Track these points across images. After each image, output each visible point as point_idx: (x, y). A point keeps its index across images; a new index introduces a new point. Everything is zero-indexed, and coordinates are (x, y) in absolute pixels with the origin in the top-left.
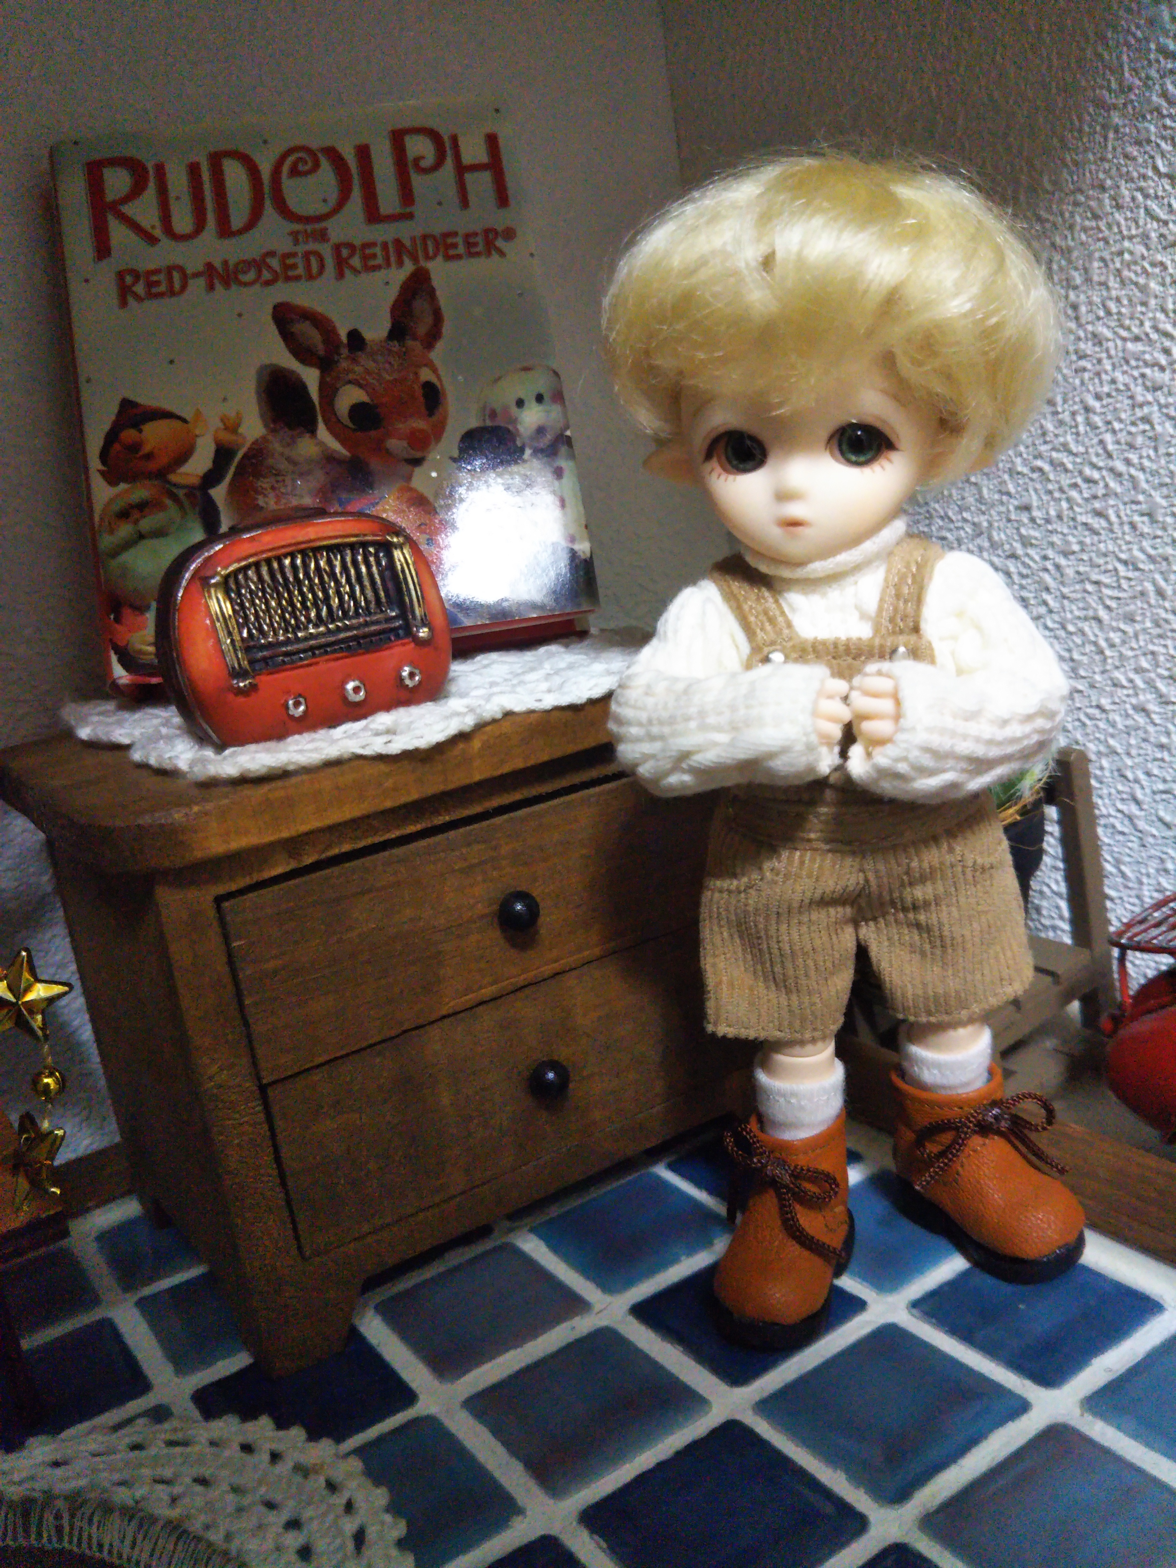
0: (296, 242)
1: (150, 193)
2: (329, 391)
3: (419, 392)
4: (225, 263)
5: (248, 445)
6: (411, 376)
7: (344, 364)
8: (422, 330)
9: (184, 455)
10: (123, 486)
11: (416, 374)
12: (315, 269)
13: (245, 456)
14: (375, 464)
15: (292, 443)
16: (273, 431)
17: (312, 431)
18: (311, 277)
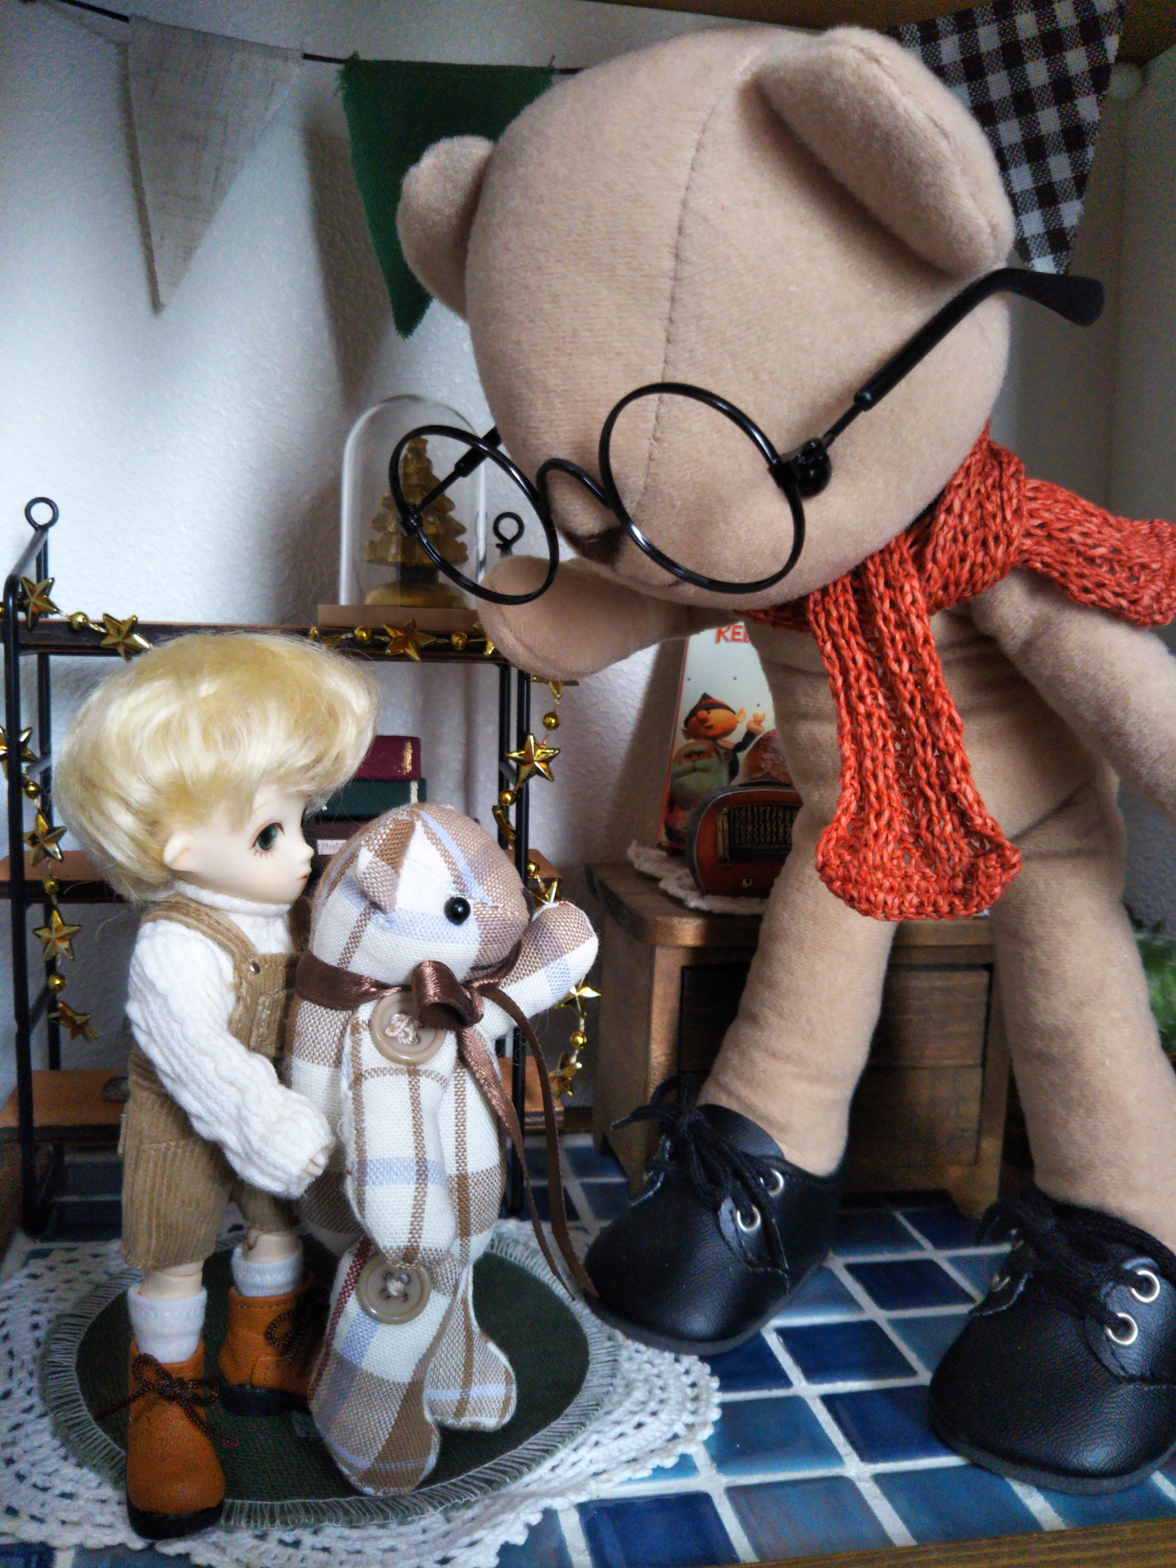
5: (764, 733)
10: (692, 741)
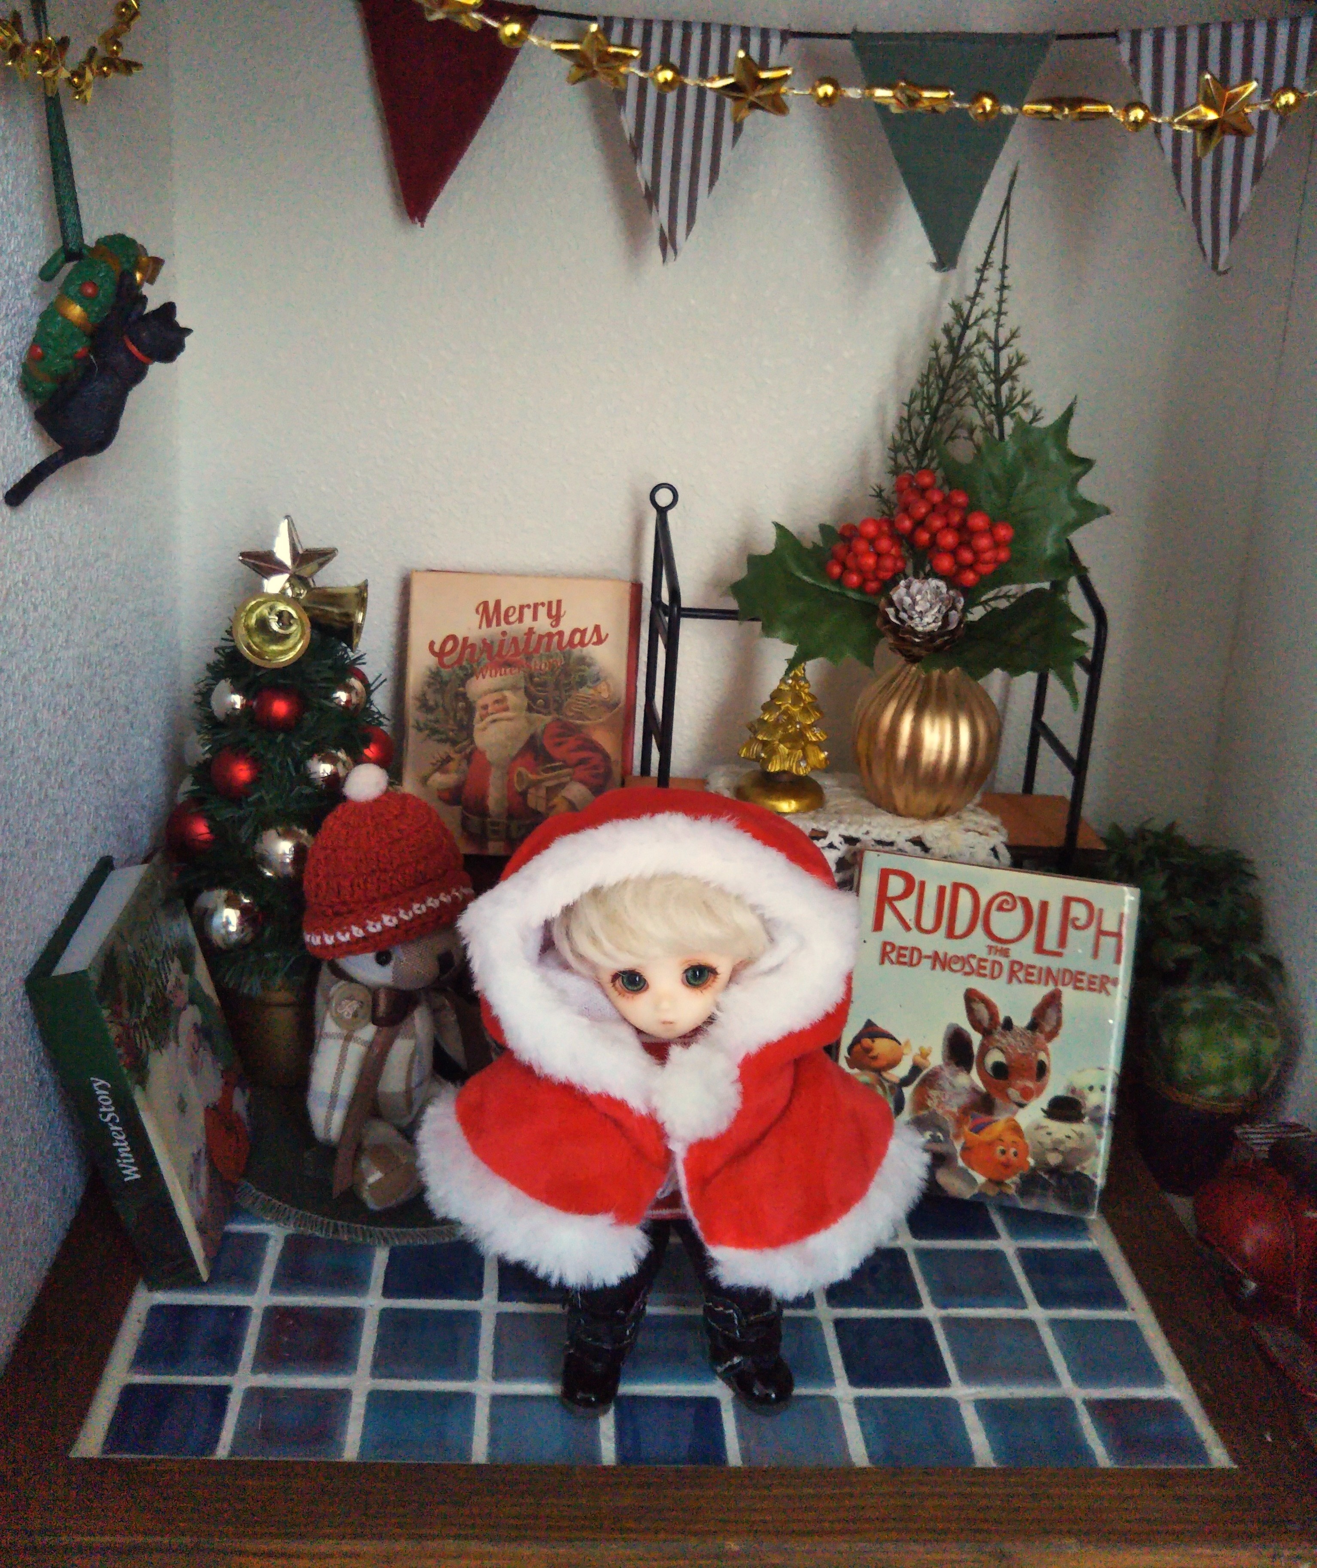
0: (990, 953)
1: (913, 898)
2: (984, 1050)
3: (1035, 1066)
4: (946, 954)
5: (930, 1067)
6: (1033, 1054)
7: (997, 1037)
8: (1048, 1028)
9: (894, 1063)
11: (1036, 1054)
12: (996, 973)
13: (928, 1075)
14: (998, 1101)
15: (954, 1075)
16: (947, 1064)
17: (968, 1070)
18: (993, 977)
